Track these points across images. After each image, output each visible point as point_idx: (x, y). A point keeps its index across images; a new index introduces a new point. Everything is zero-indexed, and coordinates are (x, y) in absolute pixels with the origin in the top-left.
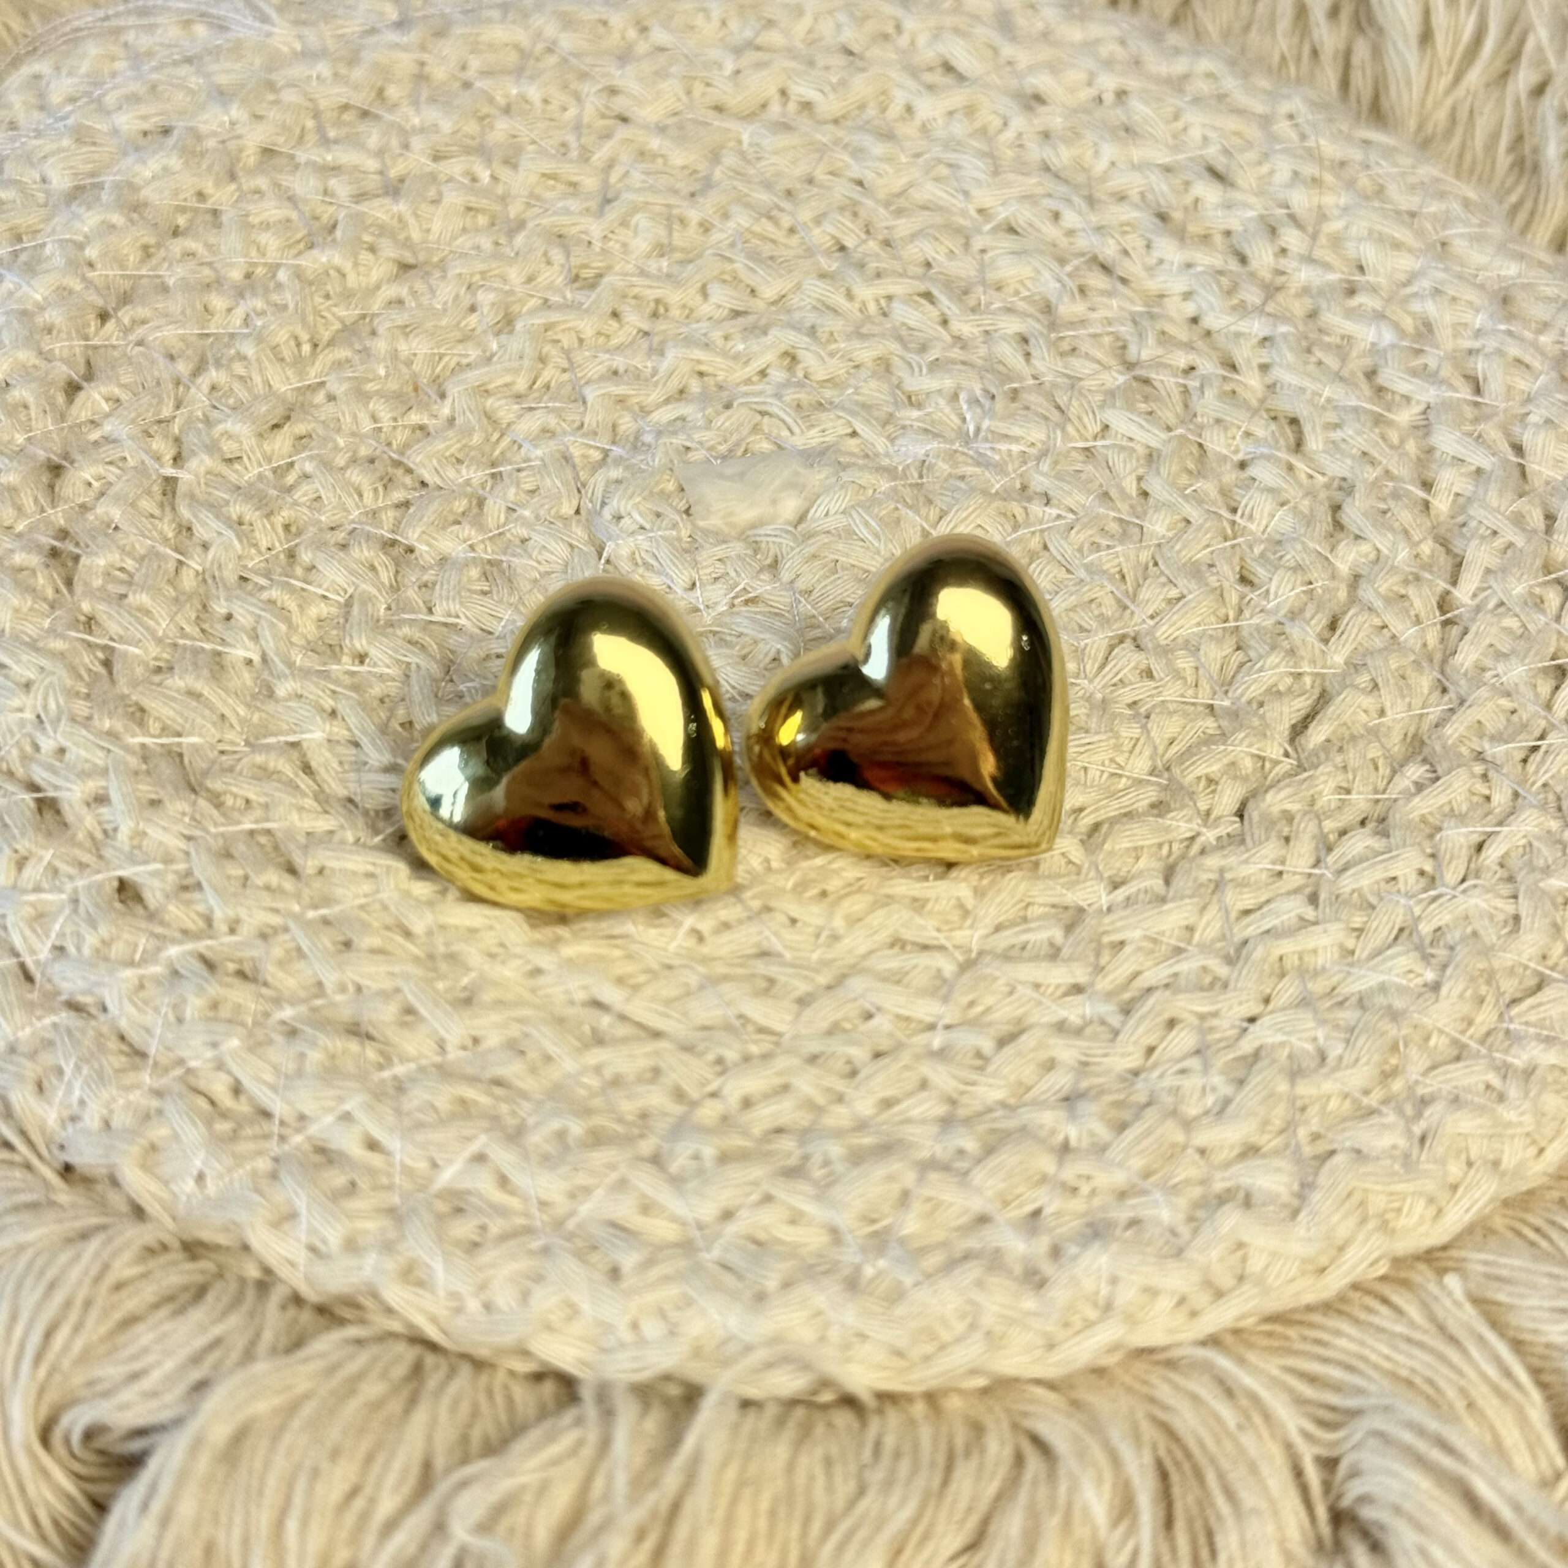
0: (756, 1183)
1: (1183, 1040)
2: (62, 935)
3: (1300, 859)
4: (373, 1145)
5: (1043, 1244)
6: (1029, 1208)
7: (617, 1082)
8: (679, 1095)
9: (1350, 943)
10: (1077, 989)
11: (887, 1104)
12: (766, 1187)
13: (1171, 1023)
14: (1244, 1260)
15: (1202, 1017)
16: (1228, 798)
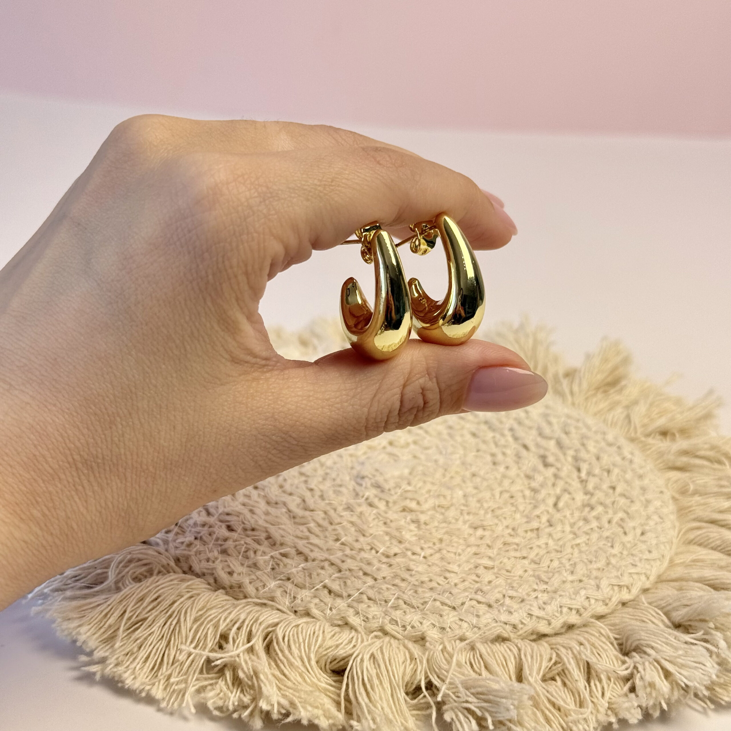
0: (467, 596)
1: (556, 564)
2: (272, 565)
3: (568, 528)
4: (369, 599)
5: (541, 602)
6: (534, 596)
7: (422, 582)
8: (439, 584)
9: (587, 542)
10: (524, 558)
11: (490, 582)
12: (470, 597)
13: (551, 561)
14: (589, 601)
15: (559, 558)
16: (544, 519)
